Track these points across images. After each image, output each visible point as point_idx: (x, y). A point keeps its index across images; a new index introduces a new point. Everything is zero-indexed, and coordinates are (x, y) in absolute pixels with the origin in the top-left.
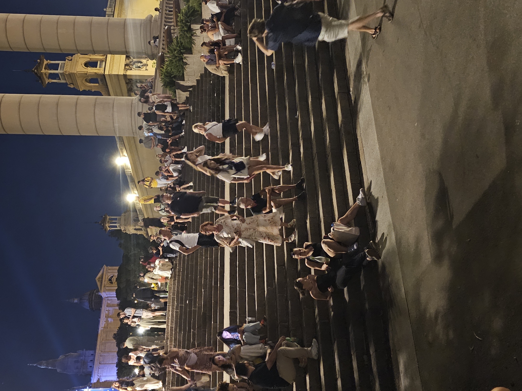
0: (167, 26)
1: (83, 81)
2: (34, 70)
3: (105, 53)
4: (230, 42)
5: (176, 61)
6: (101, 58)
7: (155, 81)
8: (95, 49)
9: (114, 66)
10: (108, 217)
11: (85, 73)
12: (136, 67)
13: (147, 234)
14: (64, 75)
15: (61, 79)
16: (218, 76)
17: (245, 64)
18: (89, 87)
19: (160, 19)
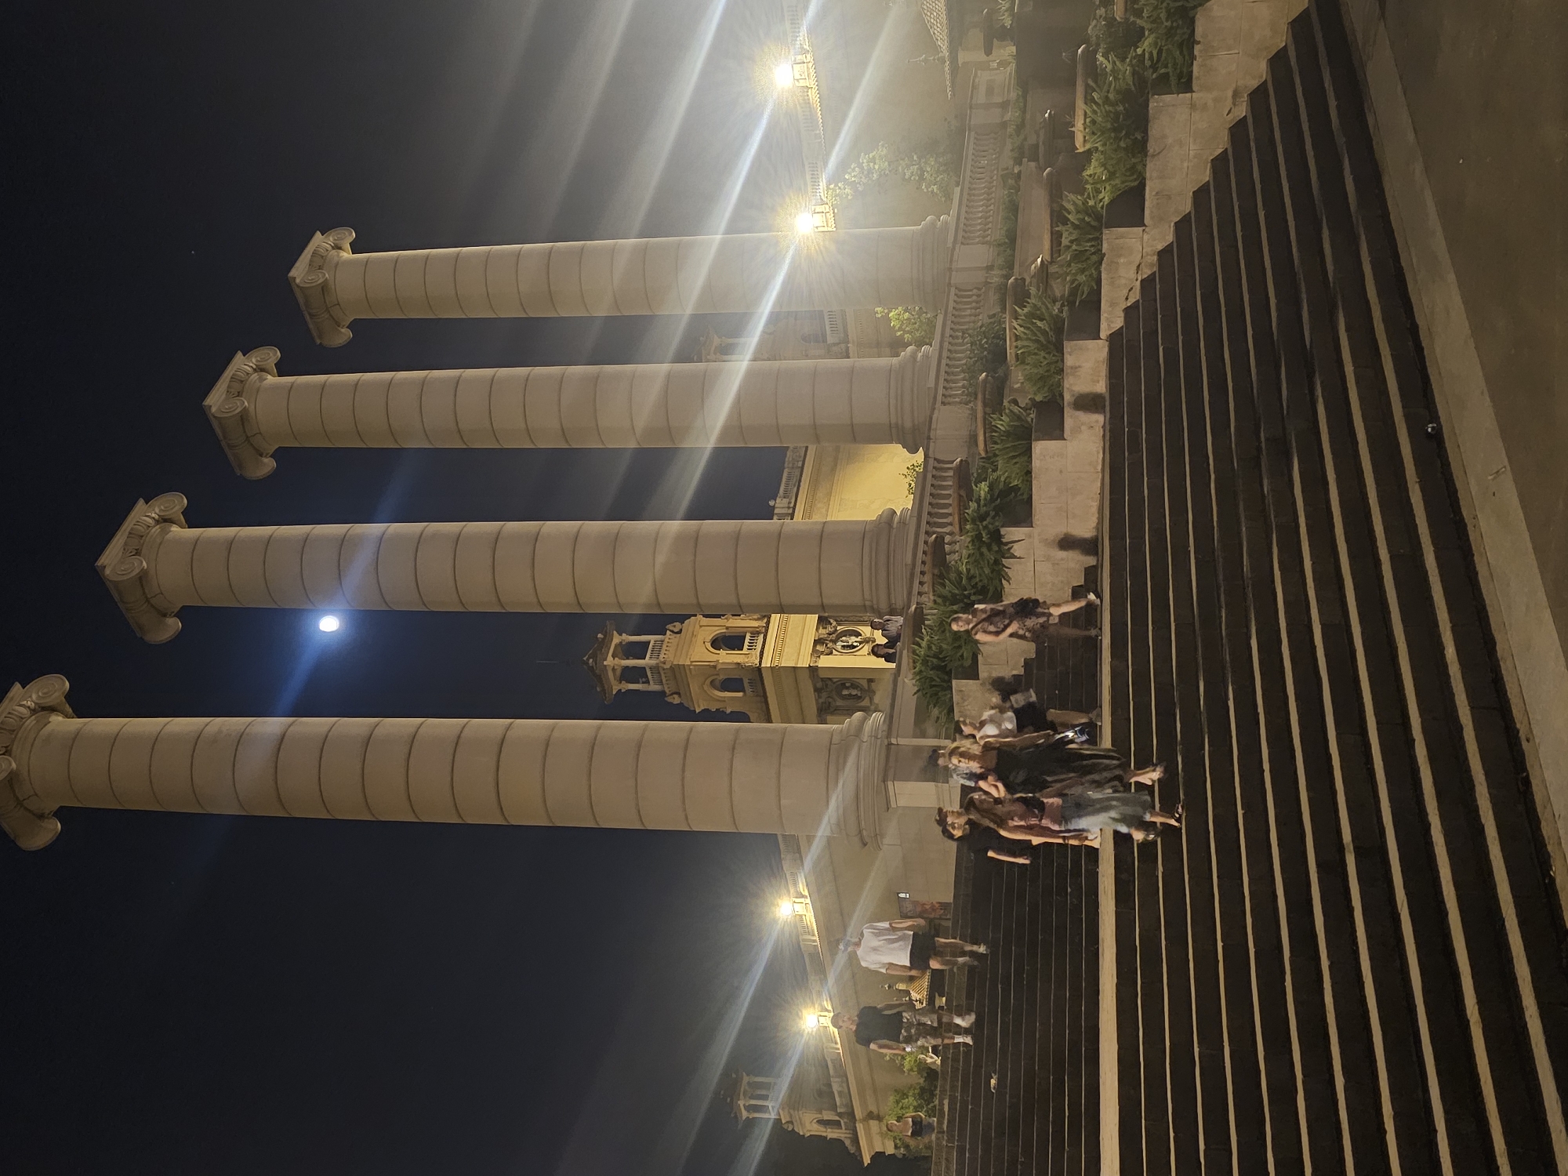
0: (934, 536)
1: (706, 687)
2: (588, 659)
3: (765, 611)
6: (755, 624)
8: (743, 601)
9: (787, 645)
10: (746, 1079)
11: (712, 664)
13: (855, 1140)
14: (658, 669)
15: (651, 682)
18: (718, 700)
19: (915, 518)
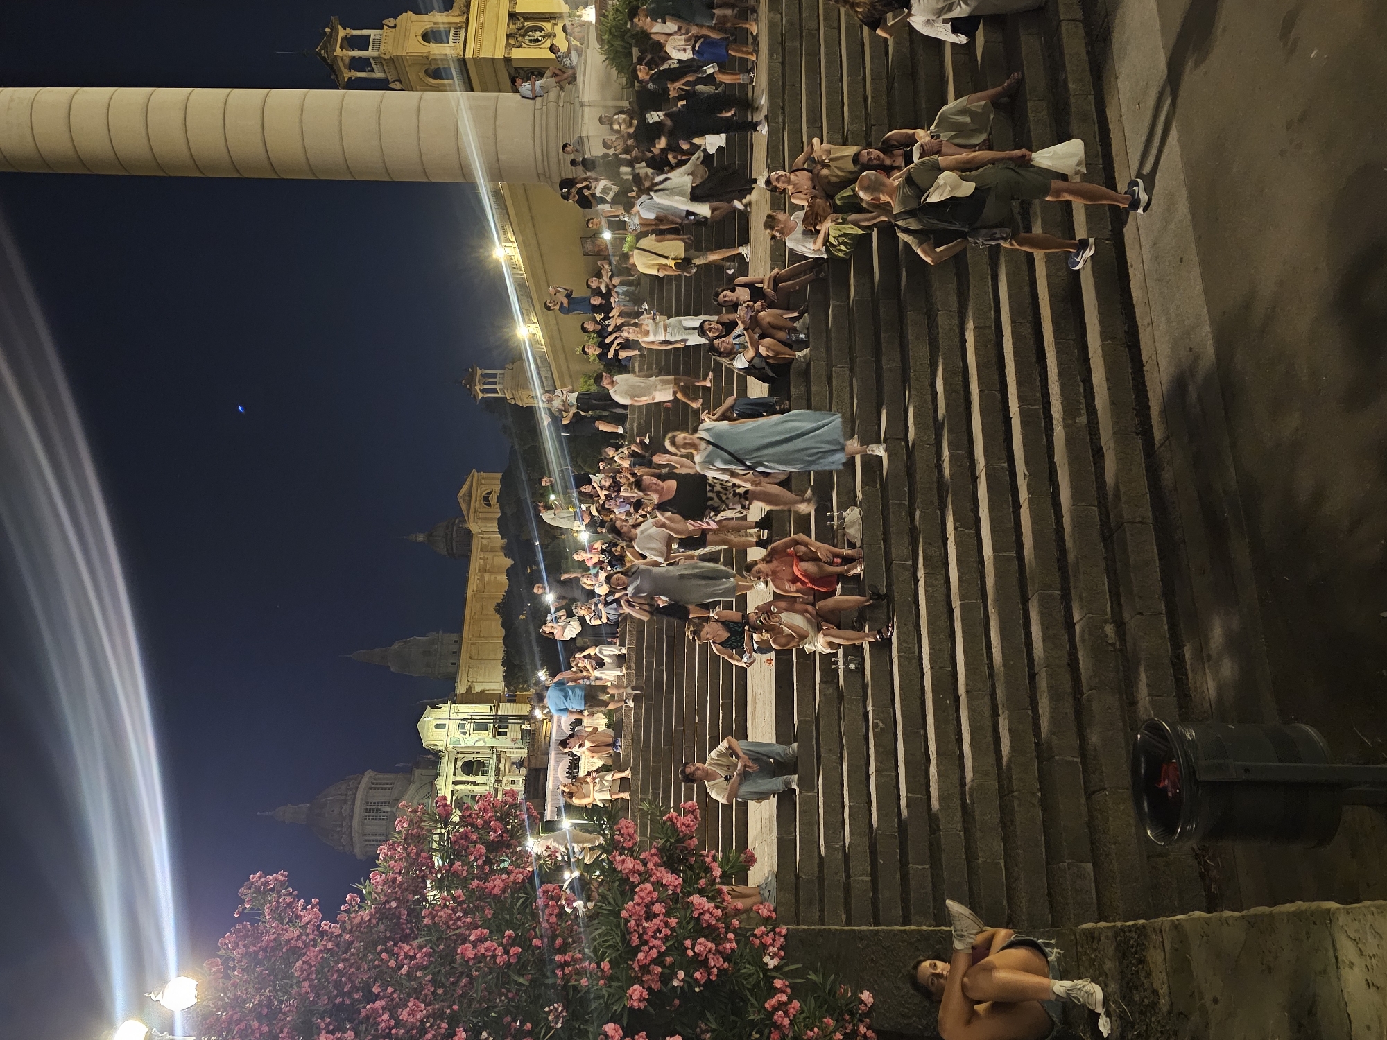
1: (421, 75)
2: (320, 50)
6: (457, 20)
9: (485, 37)
10: (479, 372)
11: (425, 55)
12: (530, 40)
14: (380, 60)
15: (376, 70)
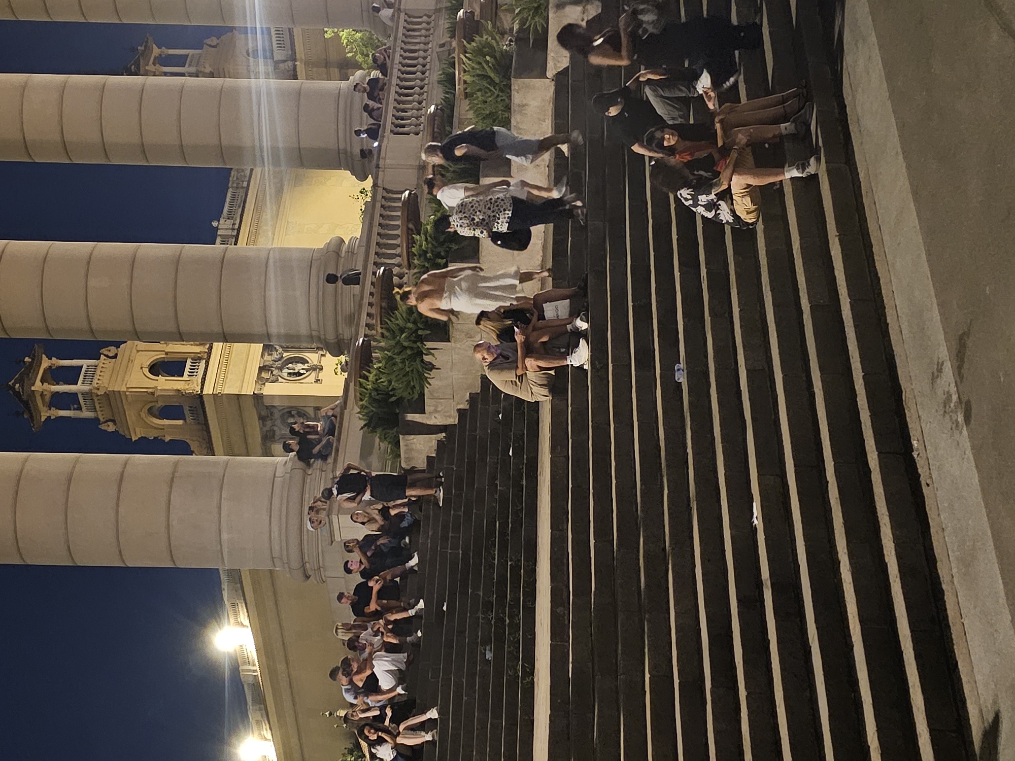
0: (383, 267)
1: (143, 415)
2: (14, 384)
3: (208, 338)
4: (555, 310)
5: (404, 359)
6: (197, 349)
7: (342, 414)
8: (183, 328)
9: (230, 371)
11: (150, 390)
12: (289, 374)
14: (92, 396)
15: (84, 408)
16: (520, 401)
17: (598, 370)
18: (162, 429)
19: (364, 248)
